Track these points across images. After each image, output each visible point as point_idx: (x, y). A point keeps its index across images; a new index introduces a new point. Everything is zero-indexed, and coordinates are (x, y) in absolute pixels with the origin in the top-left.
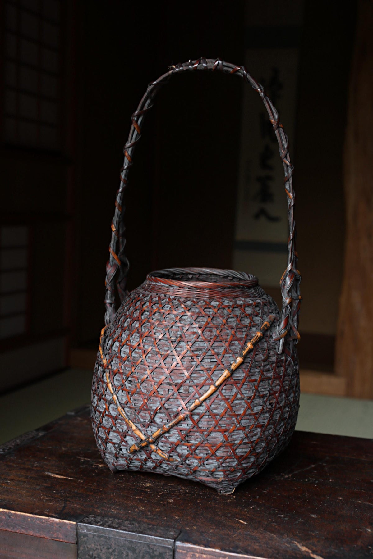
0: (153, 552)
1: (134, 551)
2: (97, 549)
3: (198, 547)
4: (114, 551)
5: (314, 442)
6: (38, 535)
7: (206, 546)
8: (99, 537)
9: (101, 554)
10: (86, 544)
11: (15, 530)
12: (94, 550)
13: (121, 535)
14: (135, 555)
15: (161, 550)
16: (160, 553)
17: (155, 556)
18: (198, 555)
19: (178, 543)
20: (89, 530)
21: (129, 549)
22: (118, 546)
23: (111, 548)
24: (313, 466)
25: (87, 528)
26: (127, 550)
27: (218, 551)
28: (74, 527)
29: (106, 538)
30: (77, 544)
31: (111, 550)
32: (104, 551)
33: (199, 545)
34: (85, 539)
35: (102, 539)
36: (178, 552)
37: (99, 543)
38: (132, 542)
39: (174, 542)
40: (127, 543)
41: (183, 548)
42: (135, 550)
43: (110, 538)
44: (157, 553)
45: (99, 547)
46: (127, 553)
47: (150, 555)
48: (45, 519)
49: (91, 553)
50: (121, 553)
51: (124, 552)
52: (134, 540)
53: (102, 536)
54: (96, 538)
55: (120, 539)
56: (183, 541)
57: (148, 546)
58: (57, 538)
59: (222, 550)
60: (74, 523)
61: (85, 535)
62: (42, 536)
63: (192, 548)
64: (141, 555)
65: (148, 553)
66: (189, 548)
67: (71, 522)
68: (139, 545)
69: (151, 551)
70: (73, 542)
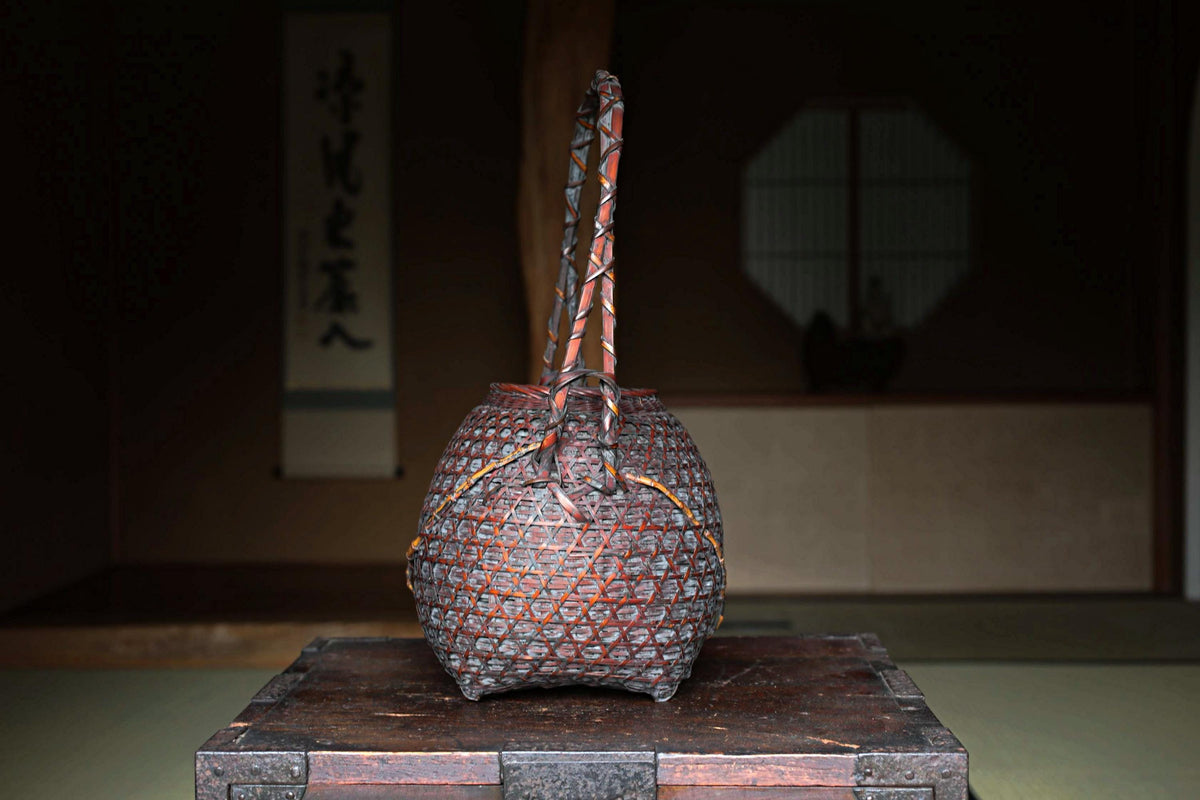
0: (625, 774)
1: (595, 777)
2: (536, 785)
3: (691, 756)
4: (563, 783)
5: (722, 647)
6: (435, 781)
7: (702, 753)
8: (540, 766)
9: (543, 792)
10: (518, 780)
11: (396, 780)
12: (532, 788)
13: (571, 758)
14: (598, 784)
15: (638, 769)
16: (635, 774)
17: (629, 779)
18: (691, 767)
19: (661, 756)
20: (519, 759)
21: (587, 775)
22: (571, 774)
23: (559, 779)
24: (748, 670)
25: (517, 757)
26: (584, 778)
27: (721, 756)
28: (496, 760)
29: (551, 766)
30: (502, 784)
31: (558, 783)
32: (547, 786)
33: (692, 753)
34: (517, 773)
35: (543, 768)
36: (663, 769)
37: (539, 776)
38: (592, 764)
39: (655, 755)
40: (584, 768)
41: (669, 762)
42: (597, 776)
43: (556, 765)
44: (631, 775)
45: (539, 782)
46: (585, 782)
47: (620, 779)
48: (445, 756)
49: (527, 793)
50: (574, 785)
51: (580, 782)
52: (594, 762)
53: (545, 765)
54: (535, 769)
55: (573, 765)
56: (668, 751)
57: (617, 766)
58: (468, 780)
59: (725, 754)
60: (496, 753)
61: (518, 768)
62: (443, 782)
63: (682, 758)
64: (607, 781)
65: (616, 776)
66: (676, 760)
67: (491, 753)
68: (602, 767)
69: (622, 773)
70: (495, 782)
